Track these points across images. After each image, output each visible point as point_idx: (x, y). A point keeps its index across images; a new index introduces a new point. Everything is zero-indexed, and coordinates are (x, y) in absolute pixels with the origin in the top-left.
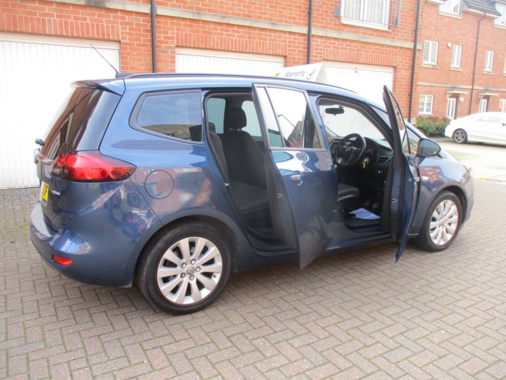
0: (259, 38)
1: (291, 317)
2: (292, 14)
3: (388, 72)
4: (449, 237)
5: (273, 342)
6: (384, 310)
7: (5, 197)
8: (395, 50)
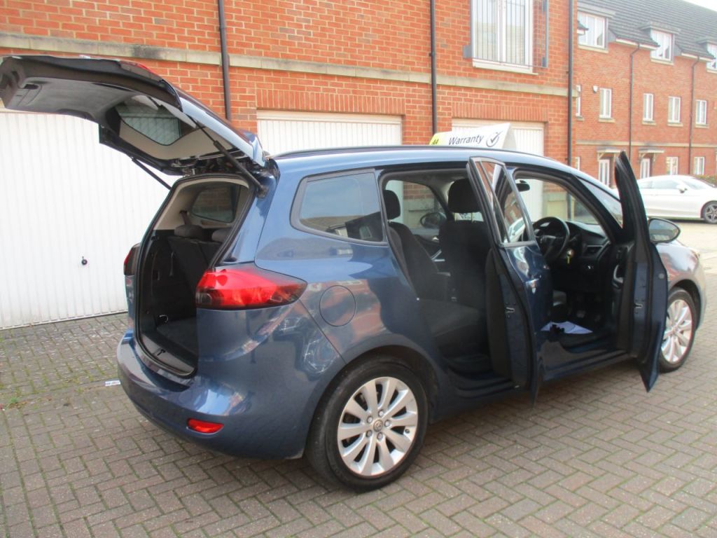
0: (368, 93)
1: (521, 480)
2: (408, 57)
3: (537, 130)
4: (683, 349)
5: (515, 519)
6: (642, 458)
7: (28, 337)
8: (544, 99)
